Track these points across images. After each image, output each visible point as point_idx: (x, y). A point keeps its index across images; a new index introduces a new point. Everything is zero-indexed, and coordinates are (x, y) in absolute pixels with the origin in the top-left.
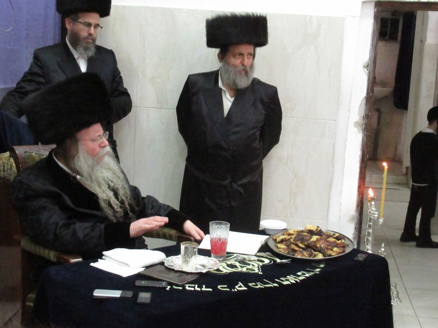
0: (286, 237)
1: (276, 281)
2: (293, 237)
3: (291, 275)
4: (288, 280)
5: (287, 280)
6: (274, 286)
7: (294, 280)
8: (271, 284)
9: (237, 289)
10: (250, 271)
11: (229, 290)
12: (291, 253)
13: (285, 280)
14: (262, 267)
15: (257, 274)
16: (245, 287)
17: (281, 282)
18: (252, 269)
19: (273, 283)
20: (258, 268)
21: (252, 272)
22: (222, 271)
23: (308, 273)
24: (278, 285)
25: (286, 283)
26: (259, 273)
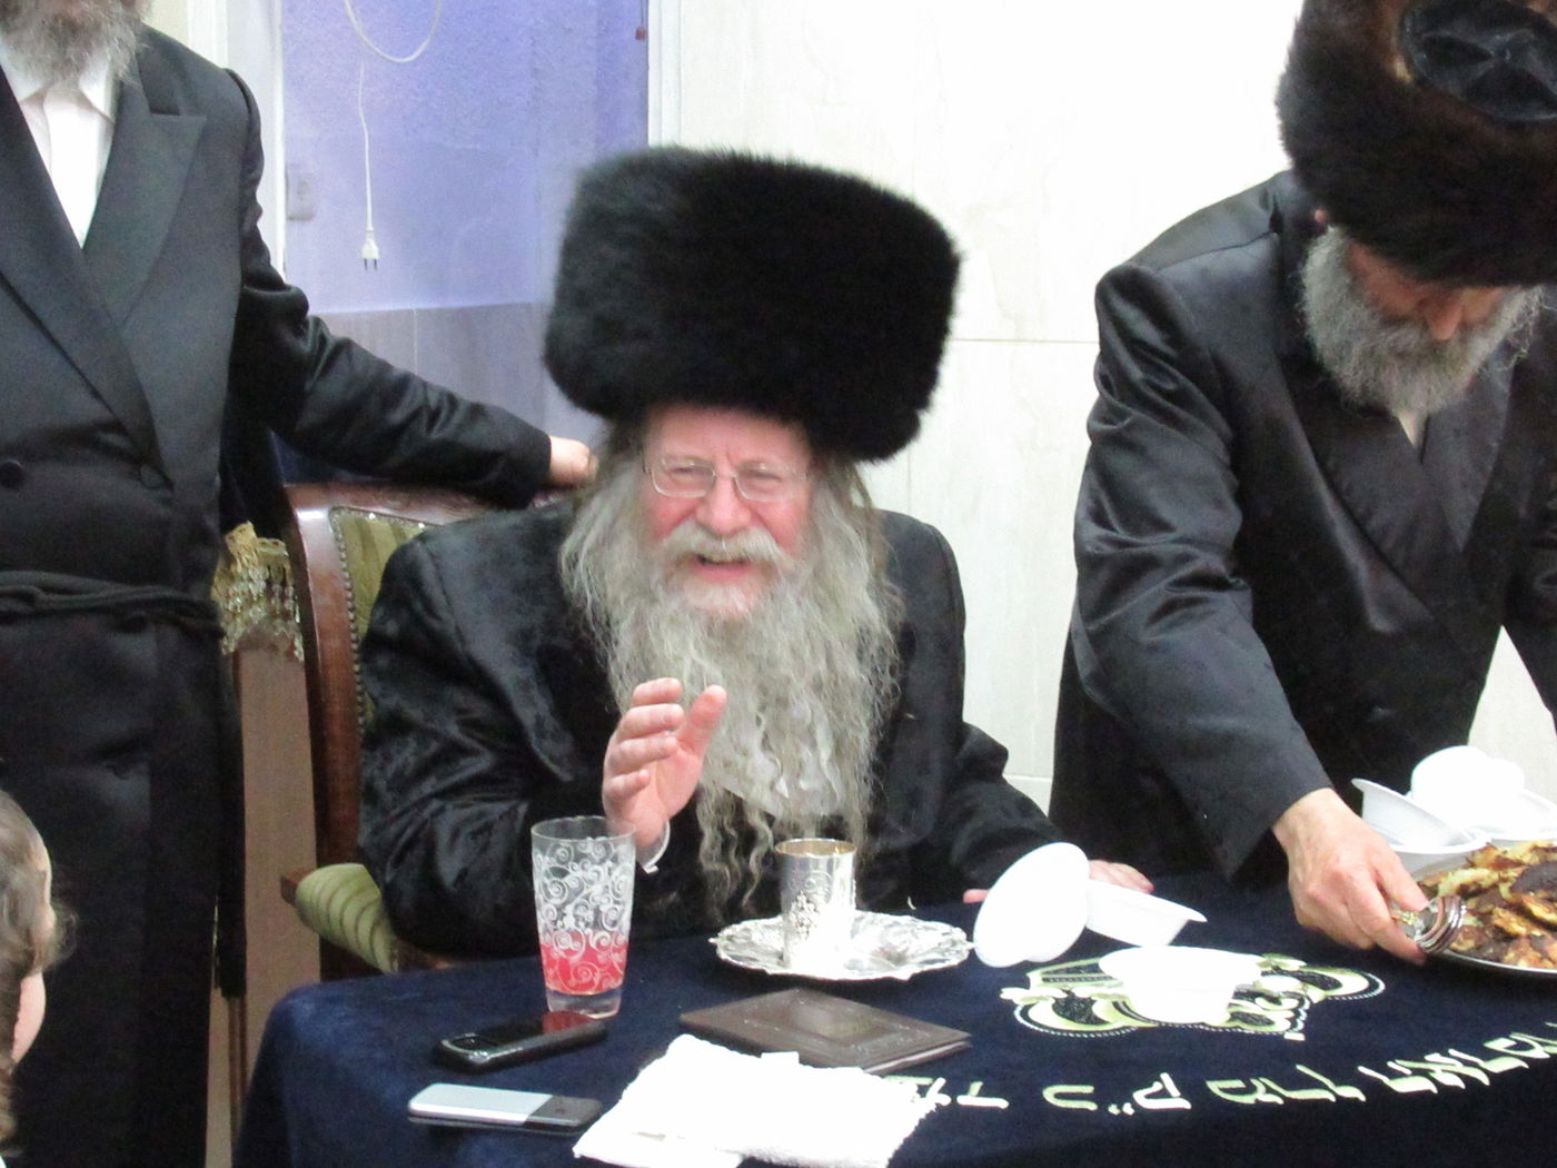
0: (1484, 875)
1: (1361, 1074)
2: (1513, 873)
3: (1452, 1052)
4: (1425, 1073)
5: (1416, 1072)
6: (1339, 1098)
7: (1459, 1075)
8: (1325, 1087)
9: (1135, 1106)
11: (1092, 1106)
12: (1491, 951)
13: (1409, 1072)
14: (1315, 1011)
15: (1278, 1038)
16: (1184, 1095)
17: (1379, 1082)
18: (1260, 1016)
19: (1338, 1083)
20: (1291, 1014)
21: (1249, 1029)
22: (1099, 1021)
23: (1542, 1044)
24: (1364, 1092)
25: (1402, 1086)
26: (1290, 1036)
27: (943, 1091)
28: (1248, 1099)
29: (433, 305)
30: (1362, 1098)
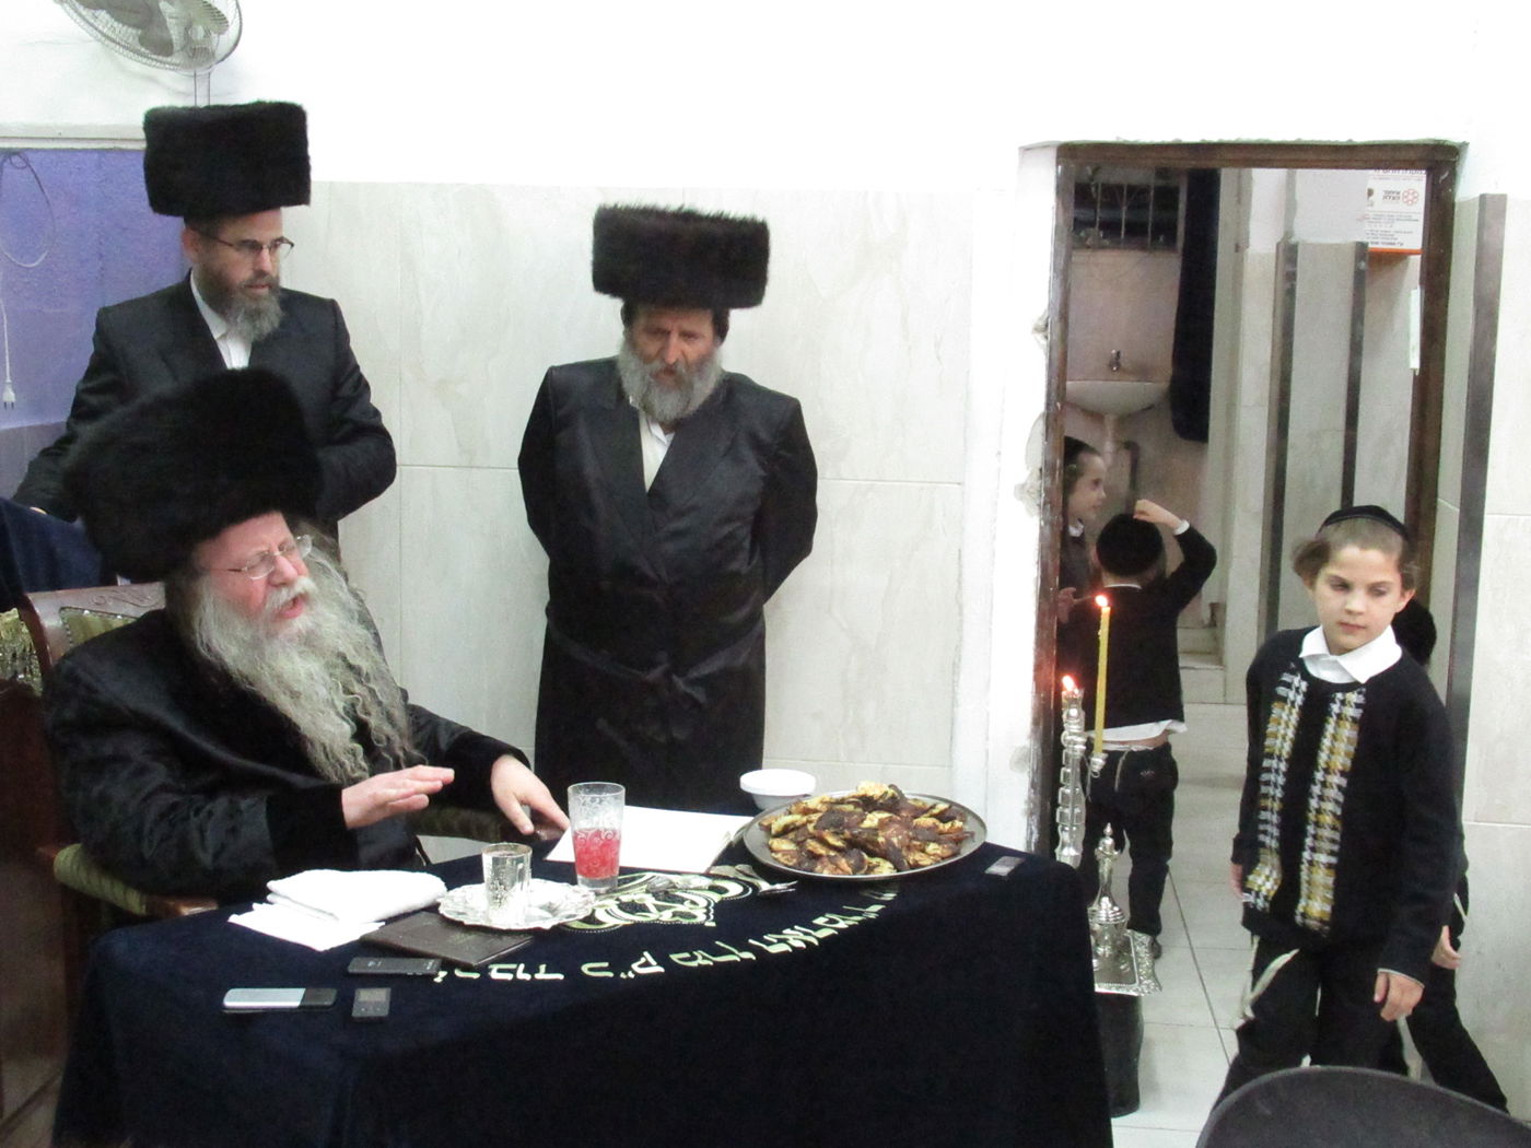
0: (798, 818)
1: (751, 944)
2: (815, 817)
3: (796, 927)
4: (784, 941)
5: (780, 941)
6: (742, 959)
7: (802, 940)
8: (733, 953)
9: (634, 972)
10: (681, 920)
11: (611, 975)
12: (806, 864)
13: (775, 941)
14: (717, 906)
15: (701, 926)
16: (659, 964)
17: (761, 948)
18: (689, 913)
19: (740, 951)
20: (705, 911)
21: (685, 921)
22: (600, 923)
23: (843, 919)
24: (755, 954)
25: (774, 949)
26: (708, 924)
27: (525, 971)
28: (694, 964)
29: (37, 422)
30: (754, 958)
